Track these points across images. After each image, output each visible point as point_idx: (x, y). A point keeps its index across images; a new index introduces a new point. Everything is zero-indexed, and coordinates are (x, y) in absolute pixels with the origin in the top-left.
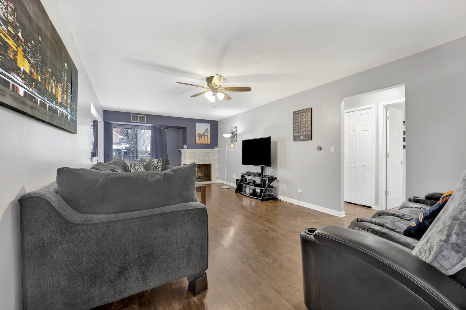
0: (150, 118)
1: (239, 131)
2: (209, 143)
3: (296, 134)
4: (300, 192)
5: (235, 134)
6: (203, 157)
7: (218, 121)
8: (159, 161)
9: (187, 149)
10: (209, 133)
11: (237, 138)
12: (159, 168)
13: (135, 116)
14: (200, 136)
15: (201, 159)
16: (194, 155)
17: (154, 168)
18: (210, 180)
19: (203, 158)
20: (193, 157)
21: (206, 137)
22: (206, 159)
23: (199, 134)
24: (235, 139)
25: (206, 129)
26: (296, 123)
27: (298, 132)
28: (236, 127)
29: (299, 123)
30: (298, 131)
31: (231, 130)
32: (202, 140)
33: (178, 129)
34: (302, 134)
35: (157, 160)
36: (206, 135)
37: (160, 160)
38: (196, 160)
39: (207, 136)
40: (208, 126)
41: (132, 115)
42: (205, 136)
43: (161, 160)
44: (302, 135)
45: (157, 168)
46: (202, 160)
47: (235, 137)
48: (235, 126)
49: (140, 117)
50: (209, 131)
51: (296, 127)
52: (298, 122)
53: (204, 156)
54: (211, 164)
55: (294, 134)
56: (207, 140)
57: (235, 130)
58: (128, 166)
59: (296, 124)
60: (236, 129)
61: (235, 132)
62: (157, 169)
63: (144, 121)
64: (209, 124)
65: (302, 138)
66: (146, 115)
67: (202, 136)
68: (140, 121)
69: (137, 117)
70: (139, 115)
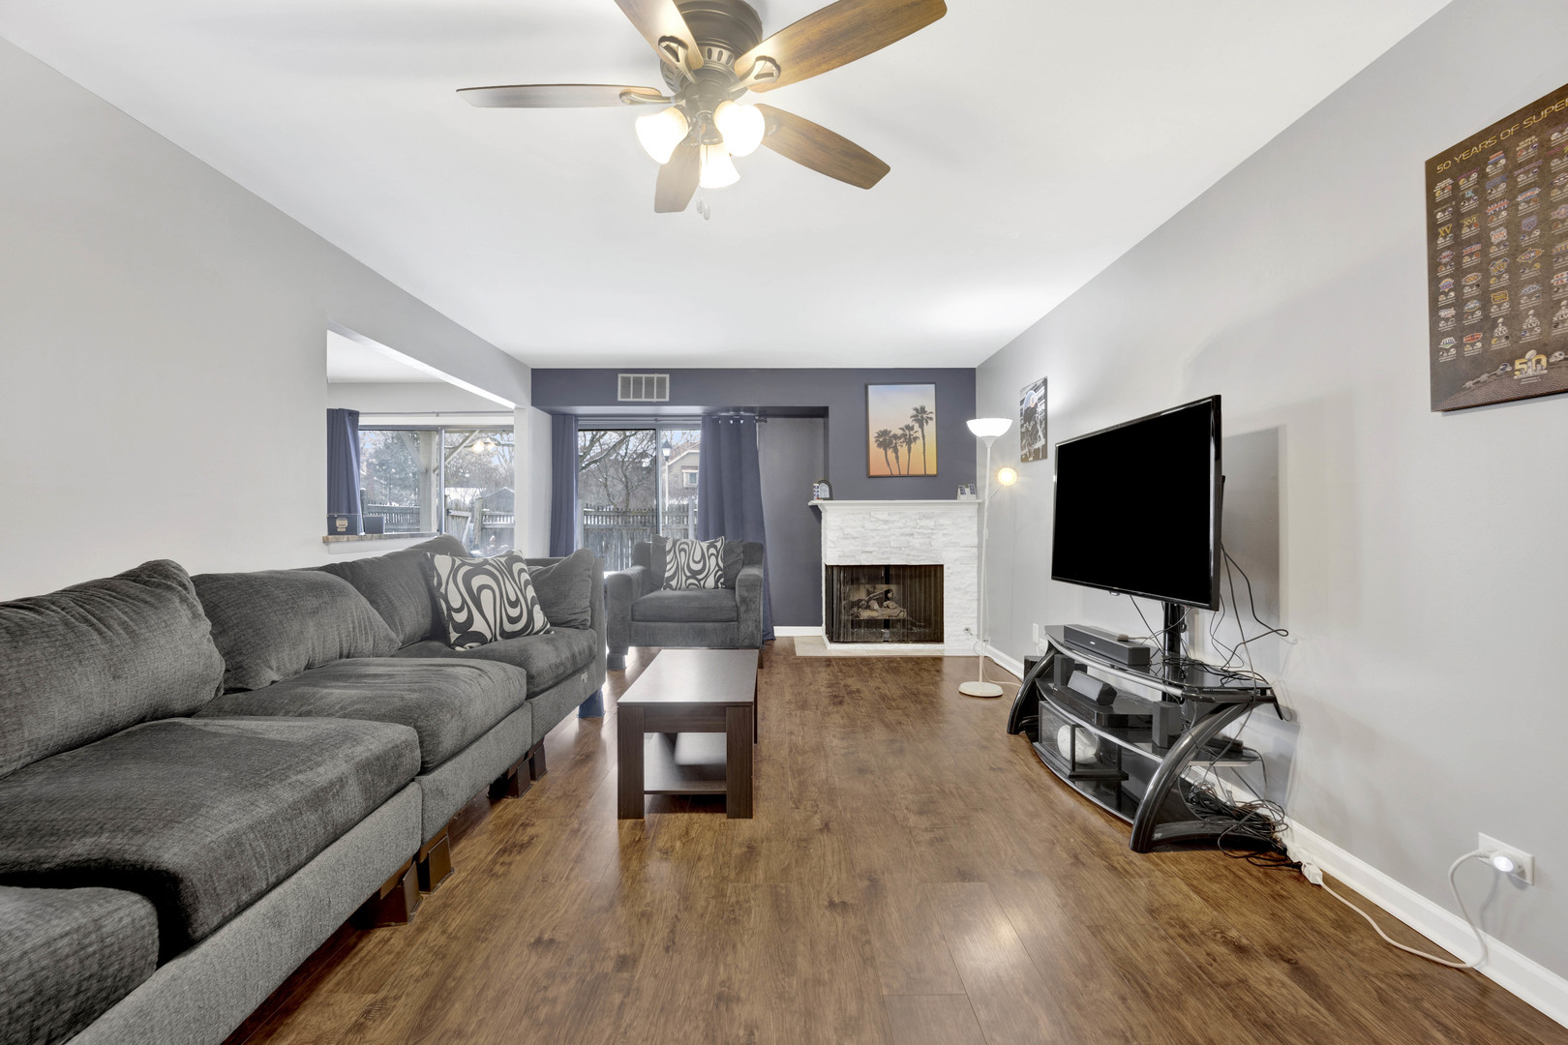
0: (686, 381)
1: (1057, 400)
2: (932, 470)
3: (1459, 346)
4: (1503, 864)
5: (1039, 416)
6: (902, 534)
7: (974, 369)
8: (708, 548)
9: (831, 498)
10: (931, 428)
11: (1046, 436)
12: (706, 577)
13: (629, 378)
14: (887, 440)
15: (892, 544)
16: (863, 527)
17: (688, 578)
18: (938, 637)
19: (903, 538)
20: (856, 535)
21: (917, 446)
22: (916, 542)
23: (884, 433)
24: (1039, 445)
25: (916, 410)
26: (1458, 244)
27: (1488, 324)
28: (1045, 382)
29: (1499, 236)
30: (1486, 317)
31: (1022, 402)
32: (897, 458)
33: (806, 420)
34: (1528, 338)
35: (705, 545)
36: (916, 438)
37: (716, 547)
38: (868, 549)
39: (920, 442)
40: (925, 396)
41: (620, 376)
42: (910, 441)
43: (718, 544)
44: (1529, 346)
45: (700, 577)
46: (900, 548)
47: (1040, 434)
48: (1038, 378)
49: (649, 382)
50: (933, 416)
51: (1458, 287)
52: (1483, 238)
53: (907, 531)
54: (942, 566)
55: (1435, 351)
56: (924, 456)
57: (1040, 399)
58: (439, 576)
59: (1457, 260)
60: (1042, 391)
61: (1041, 408)
62: (699, 581)
63: (661, 394)
64: (931, 388)
65: (1530, 367)
66: (671, 371)
67: (896, 444)
68: (649, 394)
69: (638, 382)
70: (644, 376)
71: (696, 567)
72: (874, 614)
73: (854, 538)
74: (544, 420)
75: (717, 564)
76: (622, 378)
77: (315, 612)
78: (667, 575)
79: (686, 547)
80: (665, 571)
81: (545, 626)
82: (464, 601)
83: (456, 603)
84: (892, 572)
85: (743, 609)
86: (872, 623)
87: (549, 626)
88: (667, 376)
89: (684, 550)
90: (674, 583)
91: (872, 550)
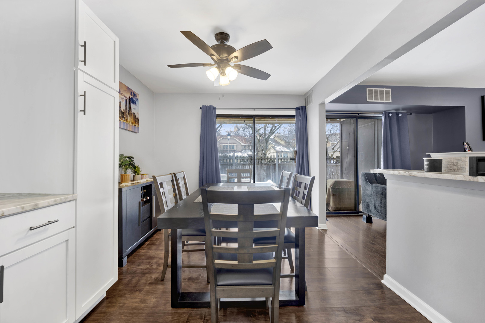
13: (372, 90)
41: (368, 89)
49: (382, 92)
63: (387, 98)
66: (394, 88)
68: (382, 98)
69: (376, 92)
70: (379, 89)
76: (369, 90)
88: (390, 90)
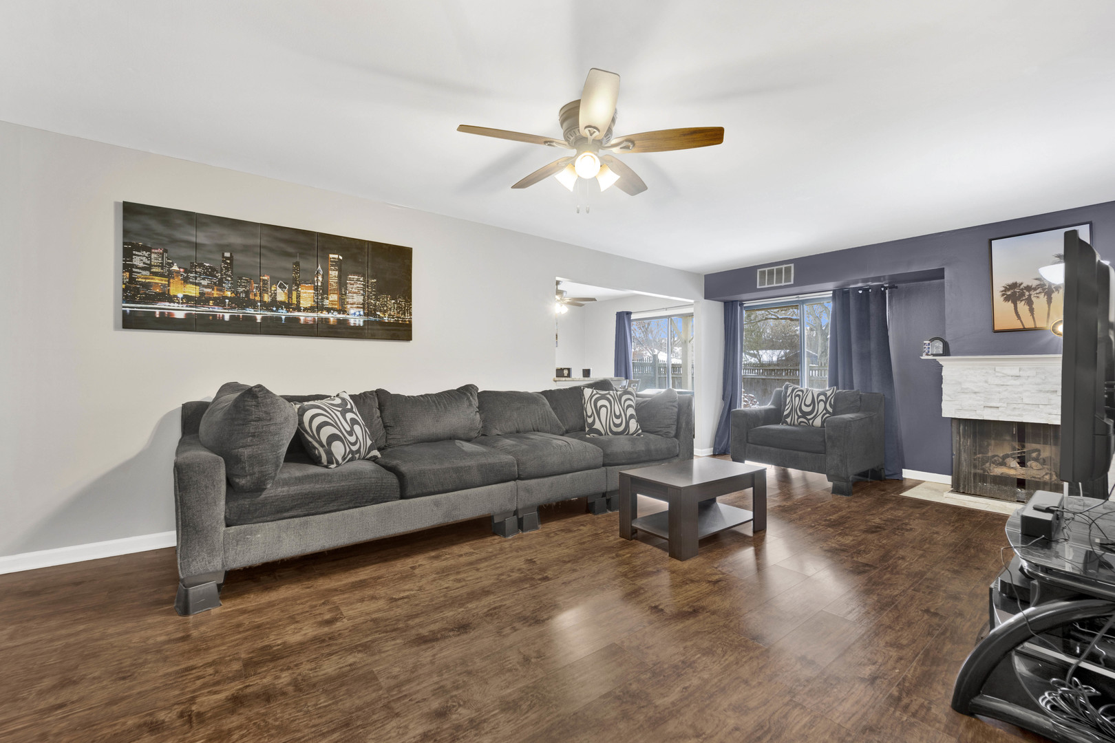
9: (949, 354)
12: (815, 417)
13: (765, 271)
14: (1017, 293)
15: (1026, 400)
16: (986, 382)
17: (799, 417)
20: (976, 390)
23: (1014, 286)
32: (1031, 309)
41: (758, 270)
45: (809, 417)
49: (779, 272)
58: (585, 399)
62: (808, 420)
63: (787, 279)
67: (1030, 295)
68: (779, 280)
69: (771, 273)
70: (775, 268)
71: (805, 409)
72: (1012, 472)
73: (975, 393)
74: (717, 308)
75: (825, 408)
76: (759, 272)
77: (518, 409)
78: (785, 413)
79: (800, 393)
80: (784, 411)
81: (637, 431)
82: (593, 412)
83: (589, 414)
84: (1028, 430)
85: (829, 444)
86: (1002, 481)
87: (640, 431)
88: (792, 265)
89: (799, 396)
90: (788, 420)
91: (998, 405)
